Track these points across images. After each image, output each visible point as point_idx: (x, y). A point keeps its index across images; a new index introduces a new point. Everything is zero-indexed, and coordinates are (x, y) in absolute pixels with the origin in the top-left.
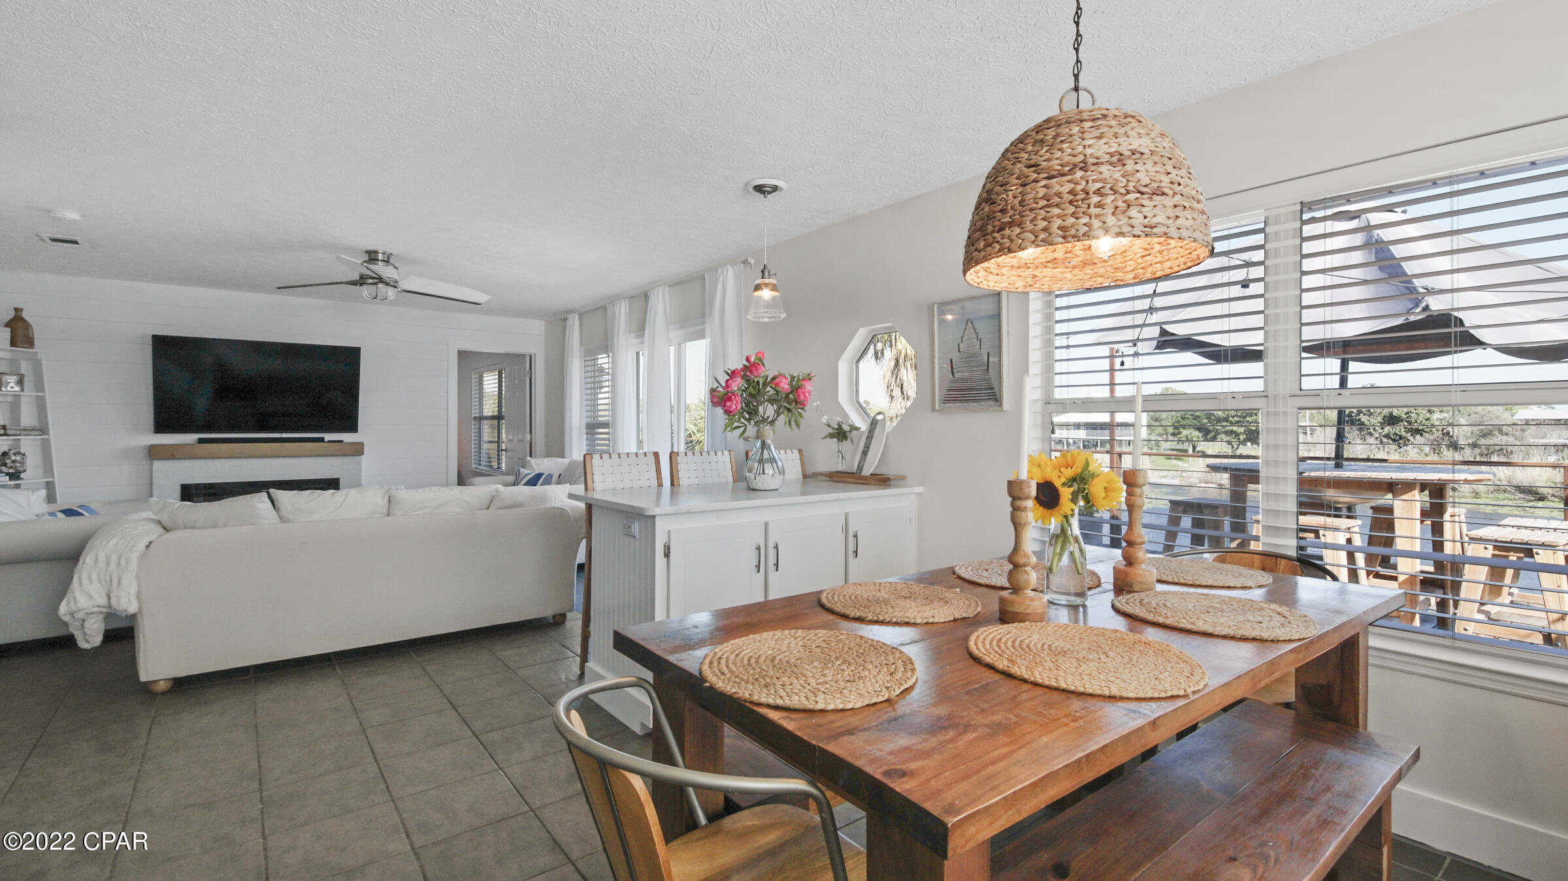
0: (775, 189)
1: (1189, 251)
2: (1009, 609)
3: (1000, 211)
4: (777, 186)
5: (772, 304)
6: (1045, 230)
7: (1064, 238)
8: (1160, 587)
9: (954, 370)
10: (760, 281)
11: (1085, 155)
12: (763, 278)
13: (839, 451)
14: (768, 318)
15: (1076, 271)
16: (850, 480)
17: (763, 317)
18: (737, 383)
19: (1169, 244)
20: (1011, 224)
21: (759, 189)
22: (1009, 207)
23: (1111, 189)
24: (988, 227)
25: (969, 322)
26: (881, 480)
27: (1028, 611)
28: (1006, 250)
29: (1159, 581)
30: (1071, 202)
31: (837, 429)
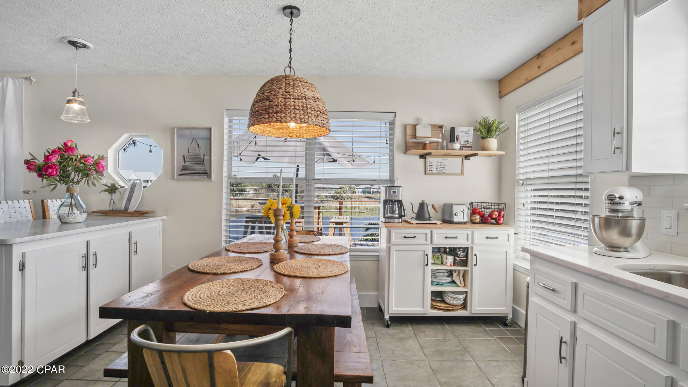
0: (85, 46)
1: (316, 132)
2: (277, 258)
3: (275, 106)
4: (86, 45)
5: (81, 113)
6: (294, 117)
7: (301, 122)
8: (300, 245)
9: (185, 161)
10: (71, 98)
11: (305, 95)
12: (73, 96)
13: (111, 199)
14: (77, 120)
15: (277, 131)
16: (120, 215)
17: (74, 120)
18: (56, 158)
19: (309, 128)
20: (281, 112)
21: (73, 43)
22: (279, 105)
23: (313, 108)
24: (270, 110)
25: (194, 140)
26: (141, 214)
27: (283, 257)
28: (279, 121)
29: (299, 243)
30: (302, 110)
31: (110, 187)
